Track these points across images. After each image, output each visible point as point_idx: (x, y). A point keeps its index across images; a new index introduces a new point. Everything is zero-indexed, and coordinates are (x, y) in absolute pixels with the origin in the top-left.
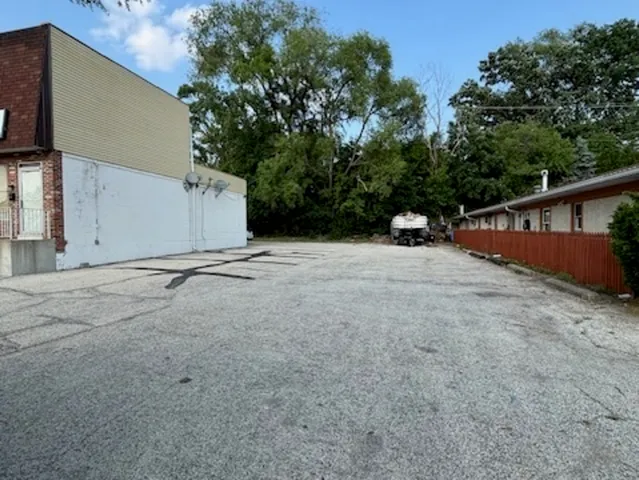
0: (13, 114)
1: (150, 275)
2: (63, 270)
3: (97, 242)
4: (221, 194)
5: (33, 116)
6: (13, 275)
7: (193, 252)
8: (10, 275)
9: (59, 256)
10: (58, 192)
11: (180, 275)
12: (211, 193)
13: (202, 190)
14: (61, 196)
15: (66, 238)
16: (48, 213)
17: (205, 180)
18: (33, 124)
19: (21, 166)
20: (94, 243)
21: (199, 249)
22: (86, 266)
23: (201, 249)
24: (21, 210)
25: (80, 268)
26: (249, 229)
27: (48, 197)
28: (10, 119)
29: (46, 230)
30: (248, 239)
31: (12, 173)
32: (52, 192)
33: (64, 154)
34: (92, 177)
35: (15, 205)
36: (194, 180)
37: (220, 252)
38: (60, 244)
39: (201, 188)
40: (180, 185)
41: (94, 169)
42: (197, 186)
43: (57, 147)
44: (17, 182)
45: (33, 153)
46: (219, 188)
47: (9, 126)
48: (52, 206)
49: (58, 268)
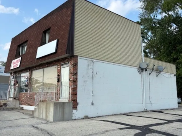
0: (60, 41)
1: (121, 129)
2: (75, 119)
3: (93, 104)
4: (160, 74)
5: (66, 40)
6: (54, 122)
7: (144, 111)
8: (52, 121)
9: (74, 111)
10: (75, 77)
11: (138, 131)
12: (154, 74)
13: (149, 72)
14: (77, 78)
15: (78, 101)
16: (71, 87)
17: (151, 66)
18: (66, 44)
19: (62, 65)
20: (91, 104)
21: (148, 109)
22: (87, 117)
23: (149, 109)
24: (61, 87)
25: (84, 119)
26: (178, 97)
27: (71, 79)
28: (59, 43)
29: (69, 97)
30: (179, 103)
31: (59, 68)
32: (73, 77)
33: (78, 57)
34: (91, 68)
35: (59, 84)
36: (144, 66)
37: (161, 112)
38: (75, 105)
39: (149, 71)
40: (135, 70)
41: (92, 64)
42: (146, 70)
43: (75, 54)
44: (60, 73)
45: (66, 58)
46: (159, 71)
47: (58, 47)
48: (72, 84)
49: (73, 118)
